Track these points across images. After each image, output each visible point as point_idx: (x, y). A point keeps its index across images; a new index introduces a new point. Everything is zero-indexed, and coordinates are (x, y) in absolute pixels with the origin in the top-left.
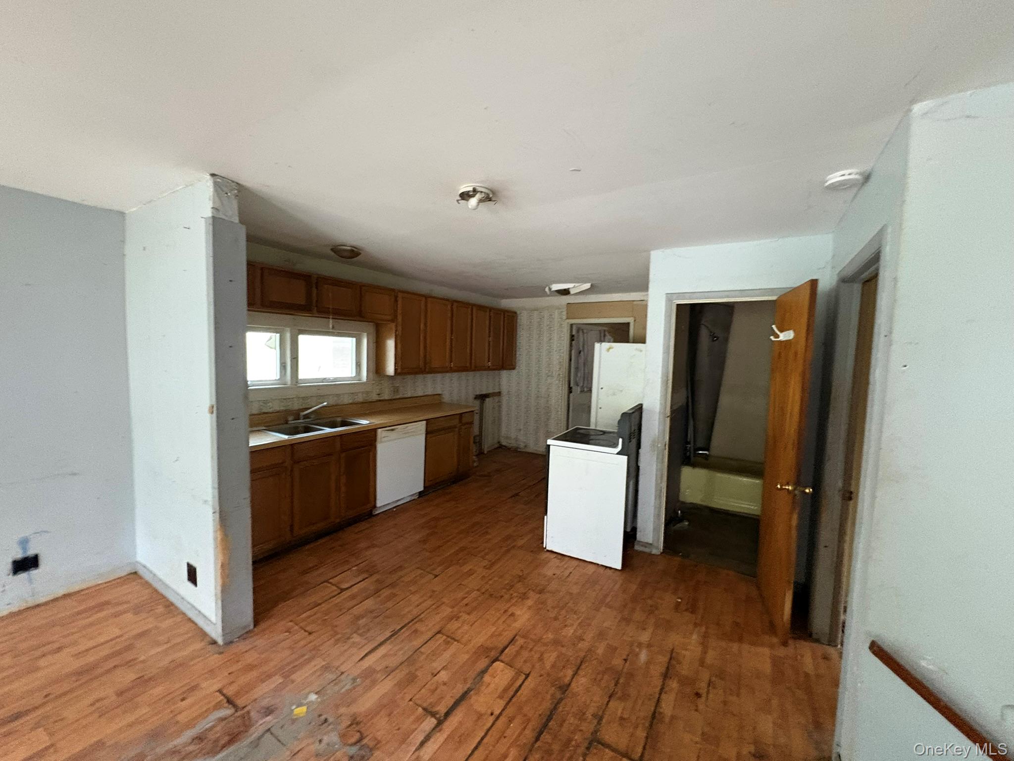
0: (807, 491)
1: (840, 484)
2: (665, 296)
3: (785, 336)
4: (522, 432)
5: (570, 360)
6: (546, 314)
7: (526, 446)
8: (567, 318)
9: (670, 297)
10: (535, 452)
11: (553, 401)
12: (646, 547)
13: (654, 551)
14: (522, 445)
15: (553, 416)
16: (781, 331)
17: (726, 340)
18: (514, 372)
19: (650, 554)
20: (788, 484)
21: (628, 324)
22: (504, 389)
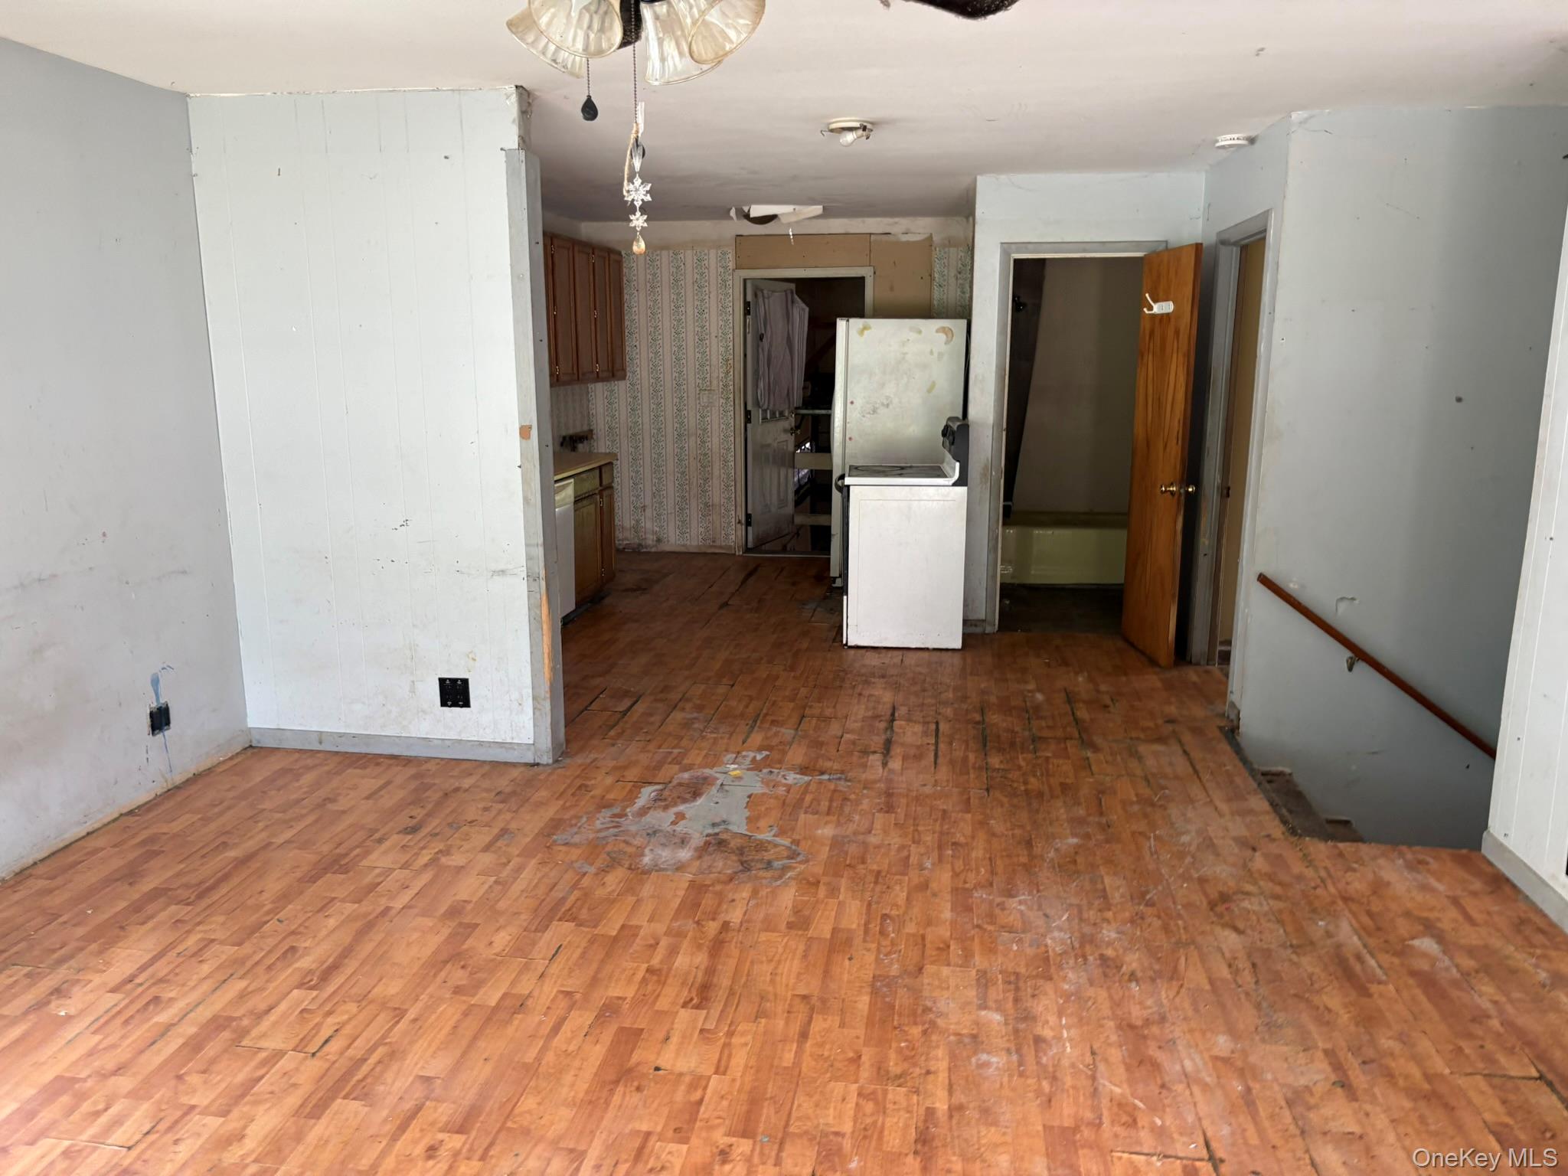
0: (1190, 490)
1: (1218, 480)
2: (999, 245)
3: (1158, 308)
4: (649, 512)
5: (745, 355)
6: (689, 256)
7: (659, 540)
8: (738, 267)
9: (1006, 248)
10: (683, 549)
11: (715, 442)
12: (976, 626)
13: (989, 629)
14: (650, 540)
15: (716, 473)
16: (1155, 301)
17: (1038, 307)
18: (620, 387)
19: (984, 634)
20: (1172, 485)
21: (862, 279)
22: (600, 425)
